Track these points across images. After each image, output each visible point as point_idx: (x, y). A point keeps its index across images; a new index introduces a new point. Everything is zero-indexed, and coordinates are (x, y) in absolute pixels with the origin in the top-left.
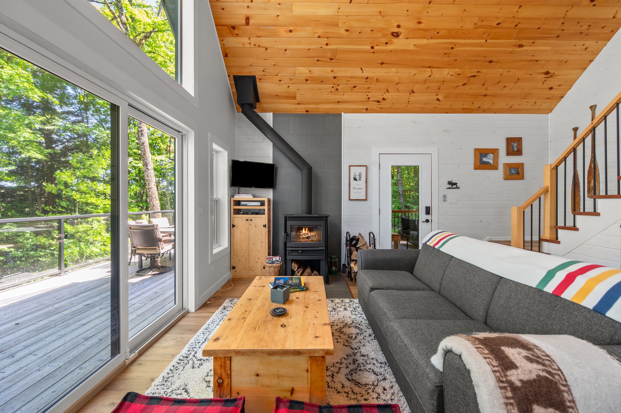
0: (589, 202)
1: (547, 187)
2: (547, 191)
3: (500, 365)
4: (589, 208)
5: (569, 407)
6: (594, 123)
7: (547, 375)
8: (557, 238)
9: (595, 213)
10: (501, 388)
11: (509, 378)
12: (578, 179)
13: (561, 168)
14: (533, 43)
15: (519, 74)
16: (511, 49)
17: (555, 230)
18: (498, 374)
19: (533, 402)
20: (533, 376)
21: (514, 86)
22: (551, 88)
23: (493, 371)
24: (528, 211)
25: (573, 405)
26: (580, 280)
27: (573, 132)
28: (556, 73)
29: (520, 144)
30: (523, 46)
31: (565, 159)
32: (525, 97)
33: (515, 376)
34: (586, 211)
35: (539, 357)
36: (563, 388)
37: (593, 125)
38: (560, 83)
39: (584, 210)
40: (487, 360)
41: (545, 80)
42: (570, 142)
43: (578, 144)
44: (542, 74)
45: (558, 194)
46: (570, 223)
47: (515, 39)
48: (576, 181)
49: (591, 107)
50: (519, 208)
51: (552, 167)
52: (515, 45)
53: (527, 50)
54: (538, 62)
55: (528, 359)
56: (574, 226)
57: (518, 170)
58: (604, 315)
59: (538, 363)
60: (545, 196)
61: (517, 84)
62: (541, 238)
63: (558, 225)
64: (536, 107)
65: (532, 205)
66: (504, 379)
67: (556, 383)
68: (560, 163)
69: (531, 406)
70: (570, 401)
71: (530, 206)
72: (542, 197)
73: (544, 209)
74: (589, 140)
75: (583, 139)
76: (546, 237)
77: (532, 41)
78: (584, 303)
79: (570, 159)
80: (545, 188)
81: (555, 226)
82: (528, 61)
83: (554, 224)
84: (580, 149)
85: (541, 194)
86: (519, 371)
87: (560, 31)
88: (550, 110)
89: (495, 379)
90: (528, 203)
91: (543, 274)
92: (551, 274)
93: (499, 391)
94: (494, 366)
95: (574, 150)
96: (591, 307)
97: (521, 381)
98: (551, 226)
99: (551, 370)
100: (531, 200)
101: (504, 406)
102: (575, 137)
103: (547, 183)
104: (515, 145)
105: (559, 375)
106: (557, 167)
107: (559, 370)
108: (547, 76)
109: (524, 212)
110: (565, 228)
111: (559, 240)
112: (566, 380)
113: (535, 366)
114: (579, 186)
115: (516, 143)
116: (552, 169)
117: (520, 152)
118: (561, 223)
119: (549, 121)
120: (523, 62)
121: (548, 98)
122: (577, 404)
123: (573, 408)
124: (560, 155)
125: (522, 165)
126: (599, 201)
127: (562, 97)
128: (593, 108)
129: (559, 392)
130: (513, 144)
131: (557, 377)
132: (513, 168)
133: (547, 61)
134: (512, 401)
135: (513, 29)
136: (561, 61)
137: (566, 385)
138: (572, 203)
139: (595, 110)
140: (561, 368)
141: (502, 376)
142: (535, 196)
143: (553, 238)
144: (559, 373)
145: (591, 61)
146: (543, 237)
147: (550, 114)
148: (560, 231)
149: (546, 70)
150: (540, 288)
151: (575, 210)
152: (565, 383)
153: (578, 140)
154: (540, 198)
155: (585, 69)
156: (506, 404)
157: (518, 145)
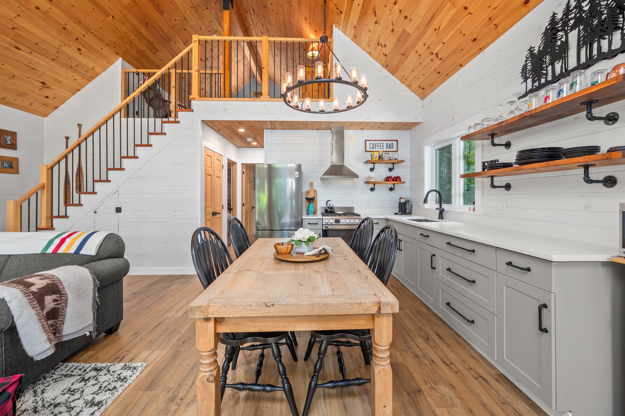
0: (76, 196)
1: (43, 183)
2: (44, 187)
3: (25, 287)
4: (76, 201)
5: (62, 291)
6: (80, 141)
7: (52, 282)
8: (52, 226)
9: (80, 205)
10: (26, 296)
11: (31, 290)
12: (69, 178)
13: (56, 169)
14: (31, 52)
15: (16, 72)
16: (7, 46)
17: (50, 219)
18: (24, 291)
19: (45, 295)
20: (45, 284)
21: (9, 80)
22: (47, 97)
23: (21, 291)
24: (25, 205)
25: (63, 289)
26: (68, 241)
27: (65, 140)
28: (52, 87)
29: (15, 139)
30: (20, 50)
31: (59, 162)
32: (21, 95)
33: (34, 289)
34: (74, 203)
35: (47, 277)
36: (59, 284)
37: (78, 142)
38: (55, 97)
39: (73, 203)
40: (16, 288)
41: (42, 89)
42: (63, 151)
43: (69, 153)
44: (39, 83)
45: (53, 189)
46: (62, 213)
47: (10, 38)
48: (67, 179)
49: (78, 125)
50: (16, 202)
51: (48, 168)
52: (11, 45)
53: (25, 56)
54: (35, 70)
55: (41, 279)
56: (66, 214)
57: (12, 164)
58: (79, 254)
59: (46, 279)
60: (41, 191)
61: (12, 80)
62: (38, 227)
63: (53, 215)
64: (32, 107)
65: (29, 199)
66: (28, 292)
67: (56, 284)
68: (55, 165)
69: (44, 297)
70: (62, 288)
71: (28, 200)
72: (39, 192)
73: (41, 202)
74: (76, 151)
75: (72, 150)
76: (43, 226)
77: (30, 51)
78: (69, 252)
79: (63, 163)
80: (42, 185)
81: (51, 217)
82: (25, 64)
83: (50, 215)
84: (70, 156)
85: (38, 189)
86: (37, 285)
87: (56, 57)
88: (46, 115)
89: (23, 294)
90: (25, 197)
91: (46, 243)
92: (51, 242)
93: (25, 298)
94: (21, 289)
95: (66, 157)
96: (73, 252)
97: (37, 289)
98: (47, 216)
99: (53, 279)
100: (28, 195)
101: (29, 304)
102: (67, 147)
103: (44, 179)
104: (9, 138)
105: (57, 280)
106: (52, 168)
107: (57, 278)
108: (43, 85)
109: (21, 205)
110: (59, 217)
111: (54, 227)
112: (60, 281)
113: (45, 280)
114: (69, 184)
115: (9, 137)
116: (48, 169)
117: (14, 146)
118: (55, 213)
119: (45, 124)
120: (20, 64)
121: (44, 104)
122: (65, 288)
123: (63, 290)
124: (55, 158)
125: (17, 159)
126: (83, 196)
127: (57, 108)
128: (80, 126)
129: (57, 286)
130: (6, 136)
131: (56, 281)
132: (6, 162)
133: (43, 73)
134: (33, 299)
135: (10, 29)
136: (56, 79)
137: (61, 283)
138: (64, 197)
139: (81, 128)
140: (58, 277)
141: (27, 291)
142: (33, 191)
143: (49, 226)
144: (58, 279)
145: (79, 90)
146: (39, 226)
147: (45, 118)
148: (54, 220)
149: (43, 81)
150: (44, 252)
151: (66, 203)
152: (60, 282)
153: (68, 150)
154: (37, 193)
155: (74, 94)
156: (30, 302)
157: (12, 139)
